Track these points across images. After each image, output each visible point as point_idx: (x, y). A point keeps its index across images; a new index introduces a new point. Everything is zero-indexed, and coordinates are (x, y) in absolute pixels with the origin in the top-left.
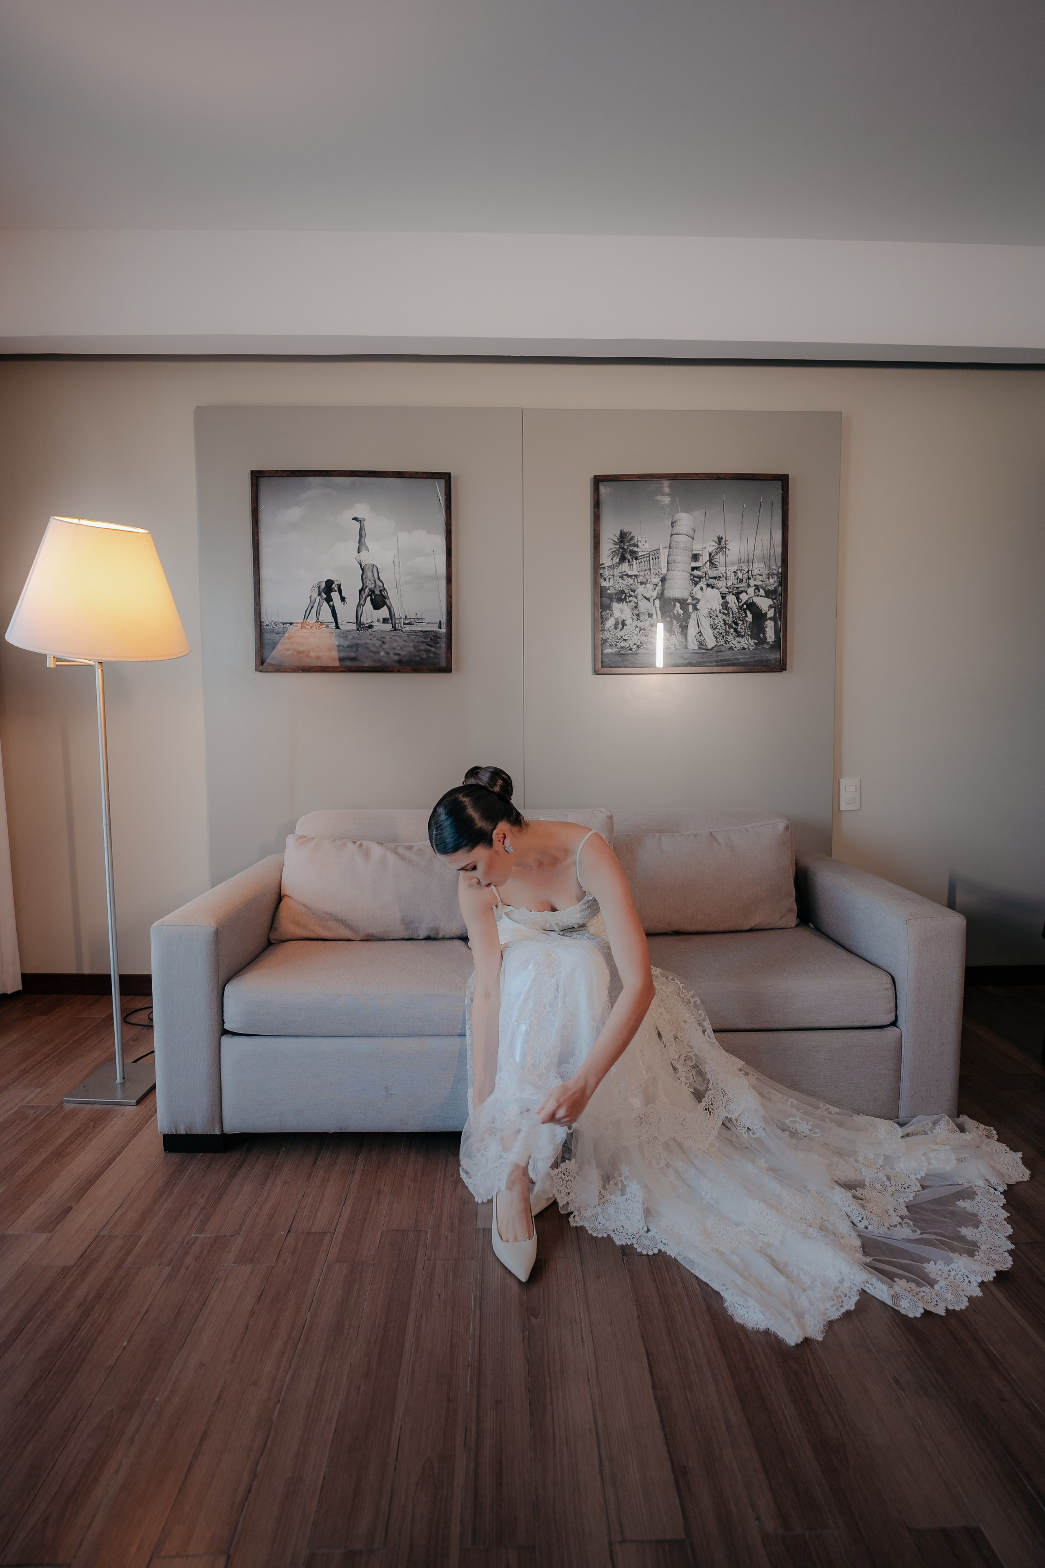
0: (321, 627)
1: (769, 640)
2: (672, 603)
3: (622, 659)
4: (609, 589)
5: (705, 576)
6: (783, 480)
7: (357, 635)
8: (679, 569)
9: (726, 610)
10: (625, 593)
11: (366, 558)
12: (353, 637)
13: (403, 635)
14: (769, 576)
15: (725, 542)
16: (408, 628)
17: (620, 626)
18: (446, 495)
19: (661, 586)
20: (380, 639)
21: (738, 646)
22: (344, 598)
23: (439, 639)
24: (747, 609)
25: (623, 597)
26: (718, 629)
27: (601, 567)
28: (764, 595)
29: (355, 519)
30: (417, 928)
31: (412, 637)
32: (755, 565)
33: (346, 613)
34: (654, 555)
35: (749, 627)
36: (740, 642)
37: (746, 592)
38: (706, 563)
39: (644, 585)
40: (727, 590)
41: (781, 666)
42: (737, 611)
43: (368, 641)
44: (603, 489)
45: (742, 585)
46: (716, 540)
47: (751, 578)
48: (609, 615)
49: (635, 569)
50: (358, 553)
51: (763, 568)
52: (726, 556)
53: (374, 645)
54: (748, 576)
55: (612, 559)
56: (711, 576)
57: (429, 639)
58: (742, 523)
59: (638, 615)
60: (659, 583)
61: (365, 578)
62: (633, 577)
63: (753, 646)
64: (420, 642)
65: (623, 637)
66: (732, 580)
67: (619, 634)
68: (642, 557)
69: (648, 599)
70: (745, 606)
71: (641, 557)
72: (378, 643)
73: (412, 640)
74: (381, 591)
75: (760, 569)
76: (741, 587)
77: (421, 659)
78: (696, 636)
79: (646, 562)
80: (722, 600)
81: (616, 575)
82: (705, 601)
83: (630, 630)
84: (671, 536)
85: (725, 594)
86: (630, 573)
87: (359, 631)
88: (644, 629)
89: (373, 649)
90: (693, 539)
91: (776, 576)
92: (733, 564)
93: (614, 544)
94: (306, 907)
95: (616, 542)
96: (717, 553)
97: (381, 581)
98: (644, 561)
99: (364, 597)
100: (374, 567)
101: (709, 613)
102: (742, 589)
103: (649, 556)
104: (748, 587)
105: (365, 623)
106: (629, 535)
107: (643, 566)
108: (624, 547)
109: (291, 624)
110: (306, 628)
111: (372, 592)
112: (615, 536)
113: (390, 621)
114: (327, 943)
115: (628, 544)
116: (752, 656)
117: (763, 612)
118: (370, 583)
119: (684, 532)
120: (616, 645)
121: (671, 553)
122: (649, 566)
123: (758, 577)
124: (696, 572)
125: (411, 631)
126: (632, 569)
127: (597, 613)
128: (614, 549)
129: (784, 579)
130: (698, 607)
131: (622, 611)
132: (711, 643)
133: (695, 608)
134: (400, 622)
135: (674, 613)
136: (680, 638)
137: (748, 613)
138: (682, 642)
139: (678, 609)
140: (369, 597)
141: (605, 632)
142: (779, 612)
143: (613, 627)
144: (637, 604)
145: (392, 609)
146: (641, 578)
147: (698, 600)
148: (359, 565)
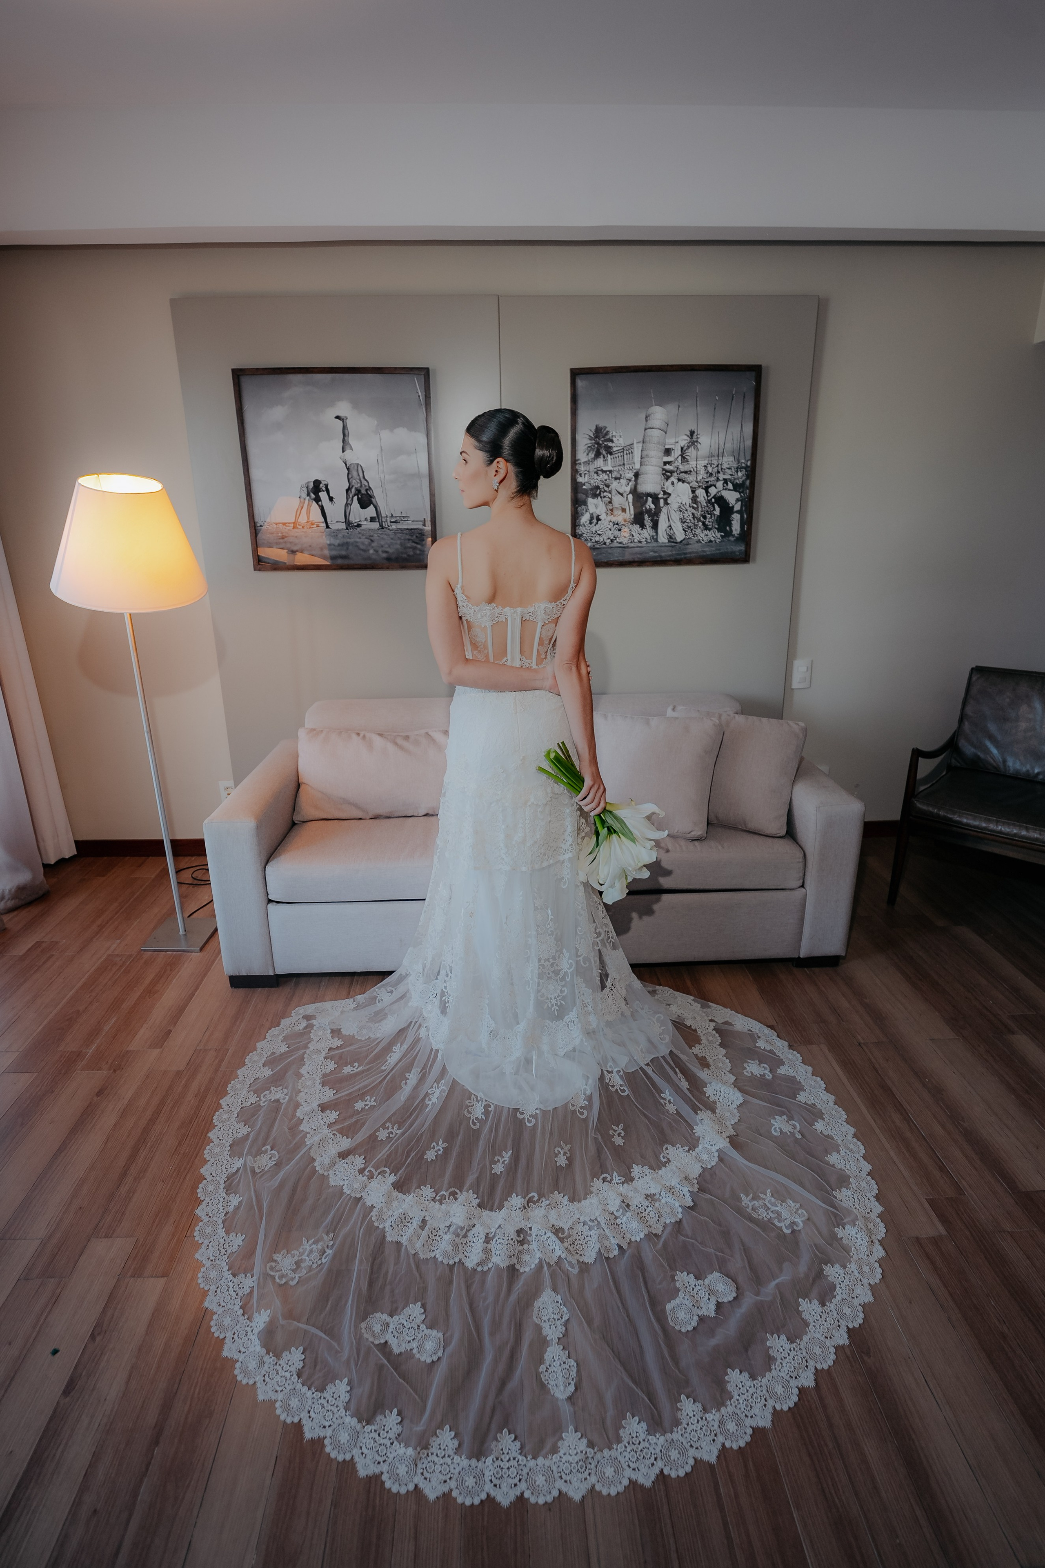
1: (734, 533)
2: (645, 498)
5: (677, 470)
6: (756, 371)
7: (346, 534)
8: (652, 463)
9: (695, 504)
10: (600, 489)
11: (351, 457)
12: (343, 536)
13: (391, 533)
14: (738, 469)
15: (697, 435)
16: (394, 526)
17: (595, 521)
18: (425, 389)
19: (635, 481)
20: (368, 537)
21: (706, 539)
22: (332, 498)
23: (424, 536)
24: (715, 502)
25: (598, 493)
26: (687, 523)
27: (576, 462)
28: (732, 488)
29: (338, 417)
31: (399, 535)
32: (725, 459)
33: (335, 512)
34: (628, 449)
35: (717, 520)
36: (707, 535)
38: (678, 457)
39: (618, 481)
40: (697, 484)
41: (745, 558)
42: (705, 505)
43: (358, 540)
44: (580, 383)
46: (688, 433)
49: (609, 464)
50: (343, 452)
51: (732, 461)
52: (698, 450)
53: (363, 543)
55: (588, 454)
56: (682, 470)
57: (415, 536)
58: (714, 416)
59: (612, 510)
60: (632, 478)
61: (351, 478)
64: (406, 540)
66: (702, 475)
67: (594, 529)
68: (617, 452)
69: (622, 495)
70: (713, 500)
71: (615, 452)
72: (367, 541)
73: (399, 537)
74: (366, 490)
75: (730, 463)
77: (408, 555)
78: (666, 530)
79: (620, 457)
80: (692, 494)
81: (591, 470)
82: (676, 496)
84: (645, 429)
85: (695, 488)
86: (605, 469)
87: (348, 530)
89: (362, 547)
90: (666, 433)
91: (744, 470)
92: (704, 458)
93: (590, 439)
94: (322, 793)
95: (591, 436)
96: (688, 447)
97: (366, 480)
98: (618, 457)
99: (351, 496)
100: (359, 466)
101: (680, 507)
102: (711, 483)
103: (623, 452)
104: (717, 481)
105: (354, 522)
106: (604, 431)
107: (617, 461)
108: (599, 442)
109: (284, 524)
110: (298, 528)
111: (358, 491)
112: (591, 431)
113: (377, 520)
114: (343, 822)
115: (603, 439)
116: (718, 548)
117: (731, 505)
118: (356, 482)
119: (657, 426)
121: (645, 447)
122: (623, 461)
123: (727, 470)
124: (668, 467)
125: (398, 529)
126: (606, 465)
127: (573, 509)
128: (590, 445)
129: (752, 472)
130: (668, 502)
131: (596, 506)
132: (680, 536)
133: (666, 503)
134: (386, 521)
135: (646, 508)
136: (652, 532)
137: (716, 506)
138: (653, 536)
139: (650, 504)
140: (356, 497)
141: (581, 527)
142: (746, 506)
143: (588, 522)
144: (611, 499)
145: (378, 507)
146: (615, 473)
147: (669, 495)
148: (344, 465)
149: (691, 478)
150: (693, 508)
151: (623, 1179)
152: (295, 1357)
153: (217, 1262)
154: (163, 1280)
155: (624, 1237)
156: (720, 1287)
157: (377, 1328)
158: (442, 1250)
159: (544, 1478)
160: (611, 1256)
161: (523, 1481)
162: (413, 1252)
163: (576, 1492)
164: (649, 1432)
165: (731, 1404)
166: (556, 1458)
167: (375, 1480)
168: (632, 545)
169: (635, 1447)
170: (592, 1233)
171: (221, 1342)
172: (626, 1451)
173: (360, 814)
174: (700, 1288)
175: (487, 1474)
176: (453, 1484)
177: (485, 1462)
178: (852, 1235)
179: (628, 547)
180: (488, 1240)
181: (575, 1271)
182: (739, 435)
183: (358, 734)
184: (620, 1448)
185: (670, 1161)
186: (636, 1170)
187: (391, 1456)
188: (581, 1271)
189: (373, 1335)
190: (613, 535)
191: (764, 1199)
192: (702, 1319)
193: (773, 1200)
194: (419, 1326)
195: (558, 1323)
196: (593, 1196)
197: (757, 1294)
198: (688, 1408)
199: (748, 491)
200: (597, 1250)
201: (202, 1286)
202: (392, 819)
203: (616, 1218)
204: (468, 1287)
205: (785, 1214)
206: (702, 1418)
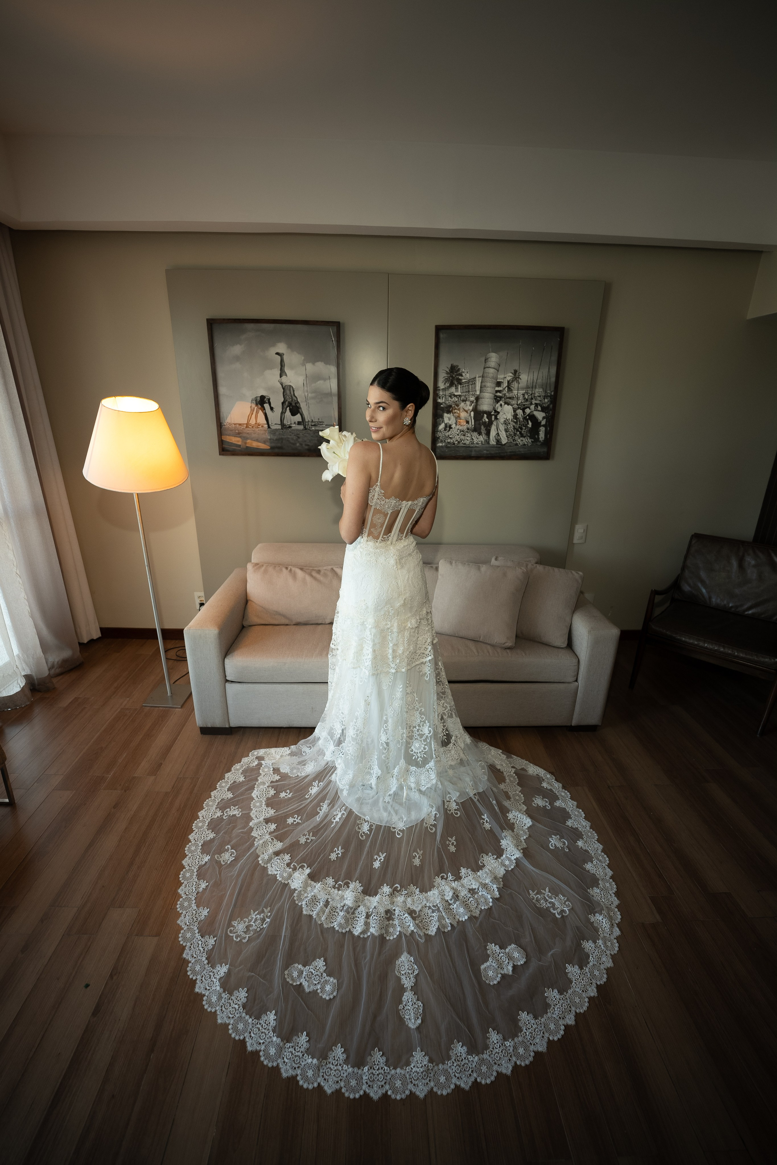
1: (541, 439)
2: (482, 414)
3: (448, 450)
5: (504, 396)
6: (561, 331)
8: (488, 392)
9: (516, 419)
10: (452, 407)
11: (286, 381)
14: (545, 397)
15: (519, 373)
16: (313, 428)
18: (337, 336)
19: (476, 403)
20: (296, 435)
21: (521, 443)
22: (273, 408)
24: (529, 419)
25: (451, 410)
26: (509, 432)
27: (438, 389)
29: (277, 354)
32: (537, 390)
34: (473, 381)
35: (529, 431)
36: (522, 441)
38: (505, 388)
39: (464, 402)
40: (518, 406)
41: (546, 456)
42: (522, 420)
43: (289, 437)
44: (442, 336)
46: (513, 372)
49: (459, 391)
50: (281, 377)
51: (542, 392)
52: (519, 383)
53: (292, 439)
54: (532, 397)
55: (445, 384)
56: (508, 396)
58: (531, 360)
59: (459, 422)
60: (474, 401)
61: (286, 395)
66: (521, 400)
68: (464, 383)
70: (528, 417)
72: (295, 438)
73: (316, 436)
74: (296, 403)
75: (540, 392)
78: (495, 436)
79: (467, 386)
80: (514, 412)
81: (447, 395)
82: (503, 413)
84: (484, 368)
85: (516, 409)
86: (456, 394)
87: (283, 429)
89: (292, 441)
90: (498, 371)
91: (549, 398)
92: (523, 389)
93: (447, 374)
94: (263, 607)
95: (448, 372)
96: (513, 381)
97: (296, 397)
99: (285, 407)
100: (291, 387)
101: (505, 421)
103: (469, 383)
105: (287, 424)
106: (456, 368)
107: (465, 389)
108: (453, 376)
111: (290, 404)
112: (448, 368)
113: (302, 424)
115: (456, 374)
116: (529, 449)
117: (539, 421)
118: (289, 398)
119: (492, 366)
120: (445, 441)
121: (483, 380)
122: (468, 389)
123: (538, 398)
125: (316, 430)
126: (457, 391)
128: (446, 377)
129: (554, 399)
130: (498, 417)
131: (449, 419)
132: (504, 441)
133: (496, 418)
134: (308, 424)
135: (482, 421)
136: (485, 437)
137: (530, 422)
138: (486, 440)
139: (485, 419)
140: (289, 407)
141: (439, 433)
142: (549, 422)
143: (444, 429)
144: (459, 414)
145: (303, 415)
146: (463, 397)
147: (499, 413)
148: (281, 386)
149: (514, 402)
150: (514, 422)
151: (455, 878)
152: (242, 994)
153: (191, 927)
154: (156, 939)
155: (454, 918)
156: (516, 955)
157: (295, 974)
158: (338, 922)
159: (401, 1082)
160: (446, 931)
161: (387, 1084)
162: (319, 922)
163: (421, 1092)
164: (469, 1053)
165: (521, 1036)
166: (409, 1069)
167: (293, 1079)
168: (472, 445)
169: (459, 1063)
170: (434, 914)
171: (194, 982)
172: (454, 1066)
173: (287, 622)
174: (502, 955)
175: (364, 1078)
176: (342, 1084)
177: (363, 1070)
178: (600, 920)
179: (469, 447)
180: (368, 916)
181: (423, 941)
182: (547, 374)
183: (287, 568)
184: (450, 1063)
185: (485, 866)
186: (463, 871)
187: (303, 1064)
188: (426, 941)
189: (293, 980)
190: (459, 439)
191: (544, 894)
192: (504, 976)
193: (550, 894)
194: (322, 974)
195: (411, 976)
196: (435, 889)
197: (540, 961)
198: (494, 1037)
199: (551, 412)
200: (437, 927)
201: (181, 943)
202: (308, 626)
203: (450, 904)
204: (354, 949)
205: (557, 904)
206: (502, 1045)
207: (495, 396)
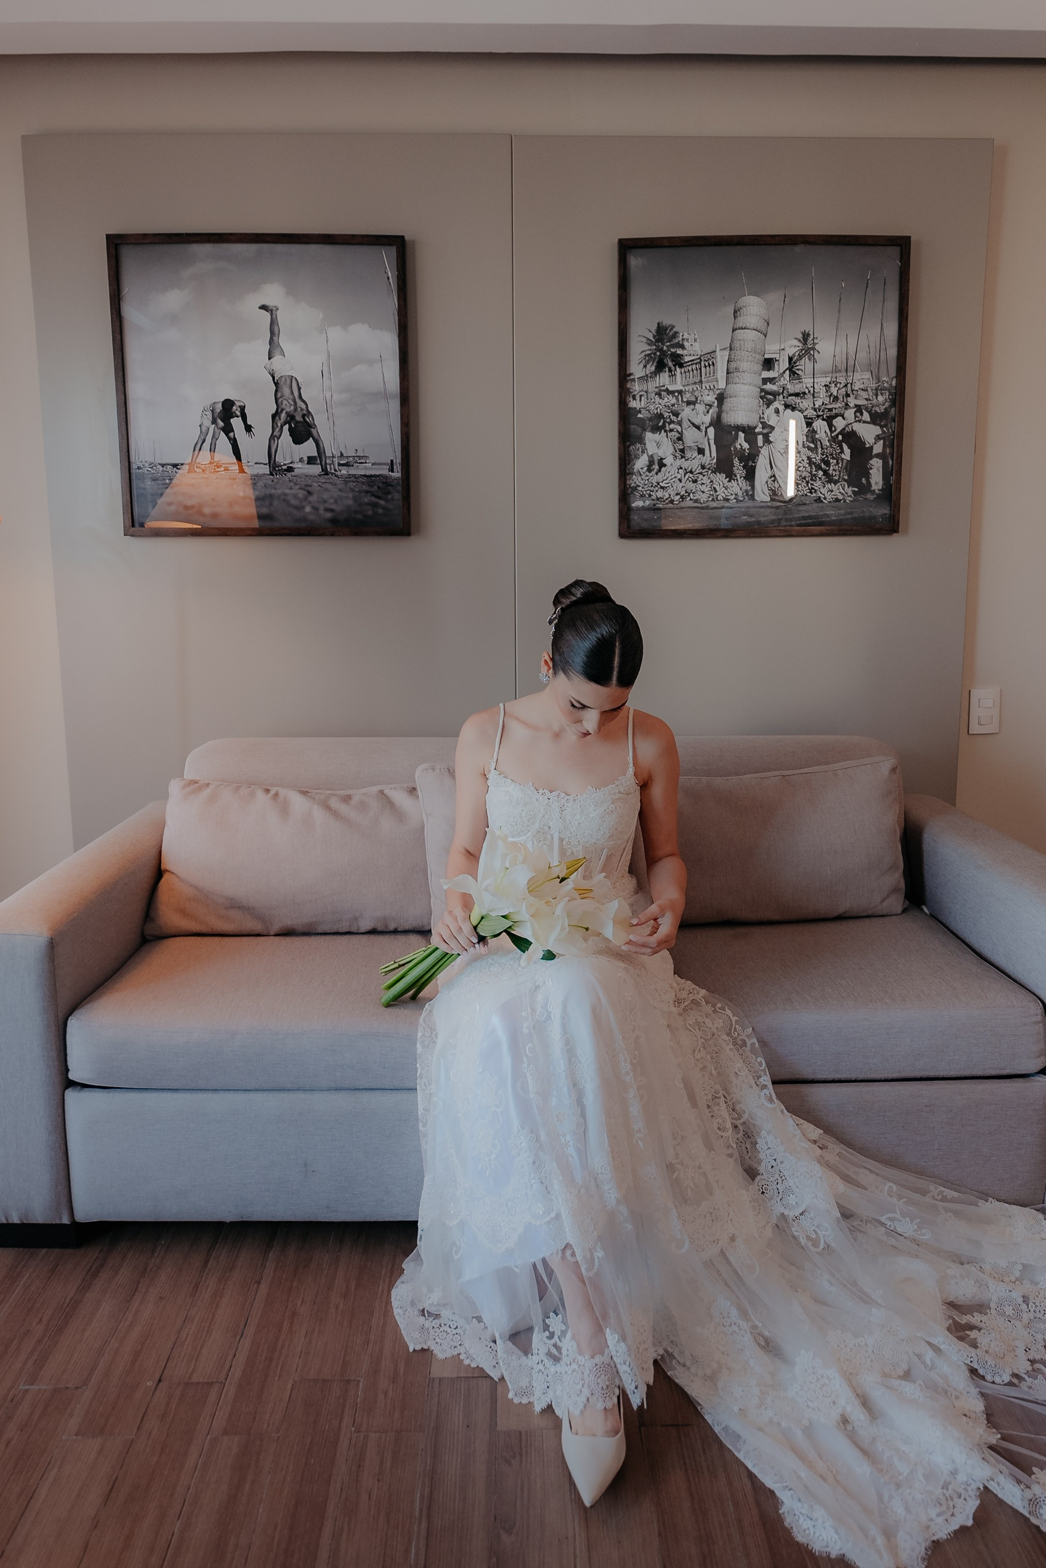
0: (217, 470)
1: (874, 487)
2: (733, 432)
3: (659, 516)
4: (640, 412)
5: (783, 392)
6: (902, 245)
8: (745, 381)
9: (813, 443)
10: (664, 418)
11: (282, 366)
12: (265, 486)
13: (338, 481)
15: (813, 340)
16: (344, 471)
17: (656, 467)
18: (398, 270)
19: (717, 407)
20: (303, 486)
21: (829, 497)
22: (250, 426)
23: (390, 488)
24: (843, 441)
25: (660, 424)
26: (800, 471)
27: (628, 378)
28: (869, 420)
29: (263, 307)
30: (357, 919)
31: (352, 485)
32: (857, 376)
34: (707, 360)
35: (846, 468)
36: (832, 491)
37: (842, 416)
38: (784, 372)
39: (692, 407)
40: (815, 413)
41: (890, 526)
42: (828, 444)
43: (287, 491)
45: (837, 406)
46: (800, 336)
47: (851, 395)
48: (640, 450)
49: (678, 381)
50: (269, 359)
51: (869, 379)
52: (815, 361)
53: (295, 496)
54: (847, 392)
55: (645, 366)
56: (791, 391)
57: (376, 487)
58: (839, 311)
59: (682, 451)
60: (714, 403)
61: (281, 397)
62: (676, 394)
63: (851, 496)
64: (362, 492)
65: (660, 484)
66: (822, 399)
67: (655, 479)
68: (690, 363)
69: (698, 428)
70: (840, 437)
71: (688, 364)
72: (301, 494)
73: (351, 488)
74: (304, 416)
75: (865, 381)
76: (835, 409)
77: (365, 516)
78: (767, 482)
79: (695, 371)
80: (807, 427)
81: (650, 391)
82: (783, 430)
83: (670, 474)
84: (733, 331)
85: (811, 418)
86: (671, 388)
87: (273, 475)
88: (691, 472)
89: (294, 502)
90: (765, 336)
91: (887, 392)
92: (825, 373)
93: (648, 344)
94: (196, 888)
95: (651, 340)
96: (800, 357)
97: (304, 402)
98: (693, 371)
99: (279, 425)
100: (294, 380)
102: (837, 411)
103: (700, 363)
104: (846, 409)
105: (282, 464)
106: (670, 331)
107: (691, 376)
108: (662, 348)
109: (175, 466)
110: (196, 472)
111: (291, 418)
112: (650, 331)
113: (319, 461)
114: (226, 939)
115: (668, 344)
116: (849, 510)
117: (868, 445)
118: (288, 404)
119: (752, 326)
120: (650, 495)
121: (733, 357)
122: (699, 378)
123: (860, 392)
124: (769, 387)
125: (350, 476)
126: (674, 382)
127: (622, 447)
128: (648, 352)
129: (898, 396)
130: (771, 439)
131: (658, 445)
132: (788, 491)
133: (767, 441)
134: (333, 463)
135: (735, 448)
136: (745, 485)
137: (845, 447)
138: (746, 491)
139: (742, 442)
140: (287, 425)
141: (634, 476)
142: (892, 446)
143: (646, 469)
144: (681, 433)
145: (320, 442)
146: (688, 395)
147: (773, 428)
148: (271, 378)
149: (806, 403)
150: (809, 448)
168: (715, 504)
173: (260, 927)
179: (707, 508)
182: (878, 340)
183: (266, 790)
190: (684, 489)
207: (762, 390)
